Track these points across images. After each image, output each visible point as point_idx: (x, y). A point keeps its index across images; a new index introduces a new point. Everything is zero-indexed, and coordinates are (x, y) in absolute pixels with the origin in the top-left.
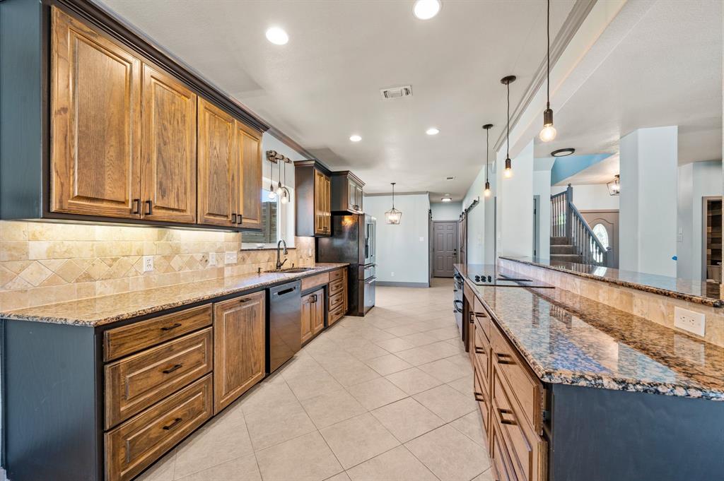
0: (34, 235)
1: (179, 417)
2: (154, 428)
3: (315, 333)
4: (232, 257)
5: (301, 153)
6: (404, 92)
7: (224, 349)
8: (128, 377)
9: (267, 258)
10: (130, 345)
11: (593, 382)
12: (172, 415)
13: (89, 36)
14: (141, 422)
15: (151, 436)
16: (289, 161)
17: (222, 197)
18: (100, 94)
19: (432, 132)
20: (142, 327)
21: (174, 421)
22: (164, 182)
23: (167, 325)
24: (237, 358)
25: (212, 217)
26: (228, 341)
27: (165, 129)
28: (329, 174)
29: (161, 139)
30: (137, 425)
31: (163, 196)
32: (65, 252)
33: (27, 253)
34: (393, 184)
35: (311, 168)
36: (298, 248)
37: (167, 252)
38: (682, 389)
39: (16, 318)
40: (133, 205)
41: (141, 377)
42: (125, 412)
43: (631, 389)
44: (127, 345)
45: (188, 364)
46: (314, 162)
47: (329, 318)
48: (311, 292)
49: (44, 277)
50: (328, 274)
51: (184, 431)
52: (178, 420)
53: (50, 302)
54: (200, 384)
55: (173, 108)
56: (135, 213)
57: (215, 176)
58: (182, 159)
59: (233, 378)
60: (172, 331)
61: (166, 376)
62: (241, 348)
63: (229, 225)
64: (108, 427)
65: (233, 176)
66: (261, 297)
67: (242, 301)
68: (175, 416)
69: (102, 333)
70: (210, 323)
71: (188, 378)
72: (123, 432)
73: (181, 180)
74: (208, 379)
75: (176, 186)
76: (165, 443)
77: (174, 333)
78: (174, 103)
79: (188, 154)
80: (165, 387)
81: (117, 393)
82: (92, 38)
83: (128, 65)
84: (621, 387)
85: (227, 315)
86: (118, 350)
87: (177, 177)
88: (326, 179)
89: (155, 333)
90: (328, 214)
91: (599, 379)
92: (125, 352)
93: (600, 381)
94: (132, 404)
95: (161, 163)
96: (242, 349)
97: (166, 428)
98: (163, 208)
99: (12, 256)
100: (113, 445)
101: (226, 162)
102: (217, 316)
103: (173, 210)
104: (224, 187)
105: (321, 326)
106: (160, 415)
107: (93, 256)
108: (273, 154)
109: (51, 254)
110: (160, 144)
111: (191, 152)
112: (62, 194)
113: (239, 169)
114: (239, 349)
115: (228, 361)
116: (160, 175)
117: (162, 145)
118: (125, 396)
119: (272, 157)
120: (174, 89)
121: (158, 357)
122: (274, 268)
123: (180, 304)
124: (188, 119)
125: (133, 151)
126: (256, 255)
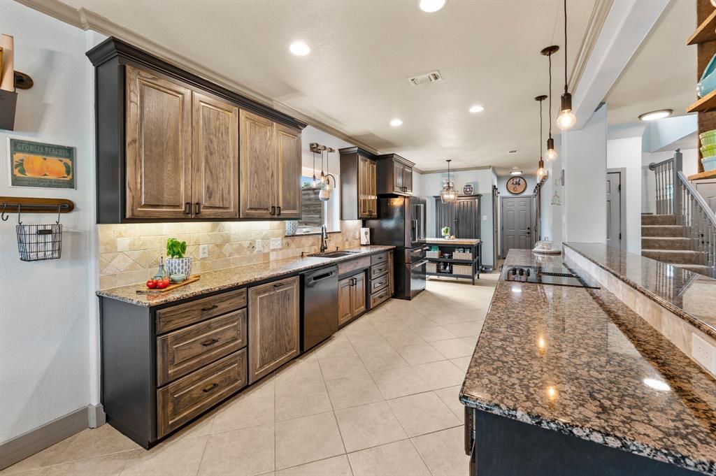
0: (120, 233)
1: (217, 383)
2: (196, 389)
3: (354, 315)
4: (277, 243)
5: (347, 140)
6: (432, 78)
7: (258, 328)
8: (175, 347)
9: (310, 243)
10: (176, 322)
11: (506, 412)
12: (211, 380)
13: (152, 81)
14: (185, 384)
15: (193, 396)
16: (331, 150)
17: (262, 193)
18: (159, 124)
19: (477, 109)
20: (185, 308)
21: (212, 386)
22: (211, 187)
23: (206, 307)
24: (270, 336)
25: (253, 211)
26: (262, 321)
27: (211, 142)
28: (373, 158)
29: (208, 151)
30: (182, 385)
31: (210, 198)
32: (142, 245)
33: (116, 247)
34: (449, 161)
35: (354, 154)
36: (344, 232)
37: (219, 242)
38: (599, 435)
39: (106, 296)
40: (186, 208)
41: (185, 348)
42: (172, 374)
43: (544, 426)
44: (173, 322)
45: (224, 339)
46: (357, 149)
47: (372, 301)
48: (351, 276)
49: (127, 265)
50: (369, 258)
51: (221, 395)
52: (215, 385)
53: (132, 283)
54: (235, 357)
55: (218, 123)
56: (188, 214)
57: (256, 175)
58: (226, 164)
59: (267, 353)
60: (211, 312)
61: (205, 348)
62: (275, 327)
63: (269, 216)
64: (159, 385)
65: (273, 173)
66: (295, 282)
67: (275, 286)
68: (214, 382)
69: (155, 312)
70: (245, 305)
71: (224, 352)
72: (170, 390)
73: (225, 182)
74: (243, 353)
75: (221, 188)
76: (205, 402)
77: (213, 313)
78: (219, 119)
79: (232, 159)
80: (204, 357)
81: (166, 359)
82: (155, 82)
83: (180, 96)
84: (534, 422)
85: (261, 299)
86: (167, 326)
87: (221, 181)
88: (371, 163)
89: (196, 312)
90: (374, 198)
91: (513, 410)
92: (171, 327)
93: (514, 413)
94: (178, 368)
95: (208, 170)
96: (276, 329)
97: (205, 391)
98: (211, 207)
99: (106, 249)
100: (163, 399)
101: (266, 162)
102: (252, 299)
103: (219, 208)
104: (264, 183)
105: (363, 308)
106: (201, 379)
107: (161, 247)
108: (315, 146)
109: (132, 247)
110: (207, 155)
111: (234, 157)
112: (133, 204)
113: (278, 166)
114: (272, 329)
115: (262, 338)
116: (207, 181)
117: (209, 155)
118: (173, 361)
119: (315, 149)
120: (218, 108)
121: (198, 333)
122: (318, 251)
123: (217, 289)
124: (230, 130)
125: (185, 164)
126: (300, 240)
